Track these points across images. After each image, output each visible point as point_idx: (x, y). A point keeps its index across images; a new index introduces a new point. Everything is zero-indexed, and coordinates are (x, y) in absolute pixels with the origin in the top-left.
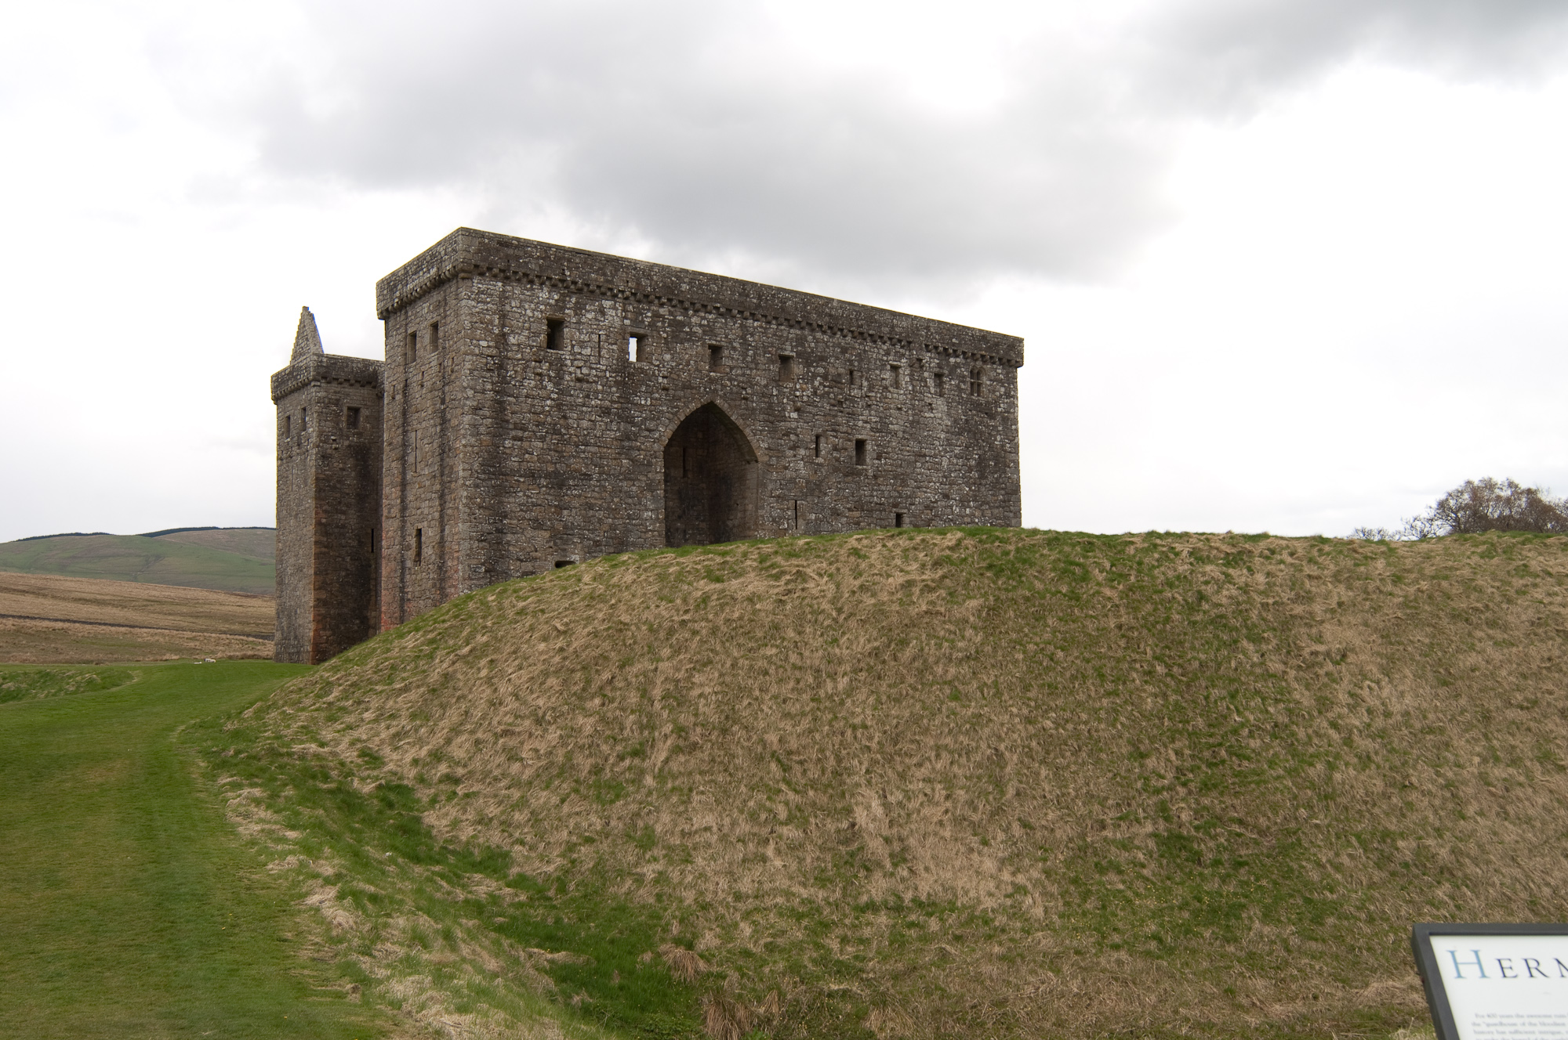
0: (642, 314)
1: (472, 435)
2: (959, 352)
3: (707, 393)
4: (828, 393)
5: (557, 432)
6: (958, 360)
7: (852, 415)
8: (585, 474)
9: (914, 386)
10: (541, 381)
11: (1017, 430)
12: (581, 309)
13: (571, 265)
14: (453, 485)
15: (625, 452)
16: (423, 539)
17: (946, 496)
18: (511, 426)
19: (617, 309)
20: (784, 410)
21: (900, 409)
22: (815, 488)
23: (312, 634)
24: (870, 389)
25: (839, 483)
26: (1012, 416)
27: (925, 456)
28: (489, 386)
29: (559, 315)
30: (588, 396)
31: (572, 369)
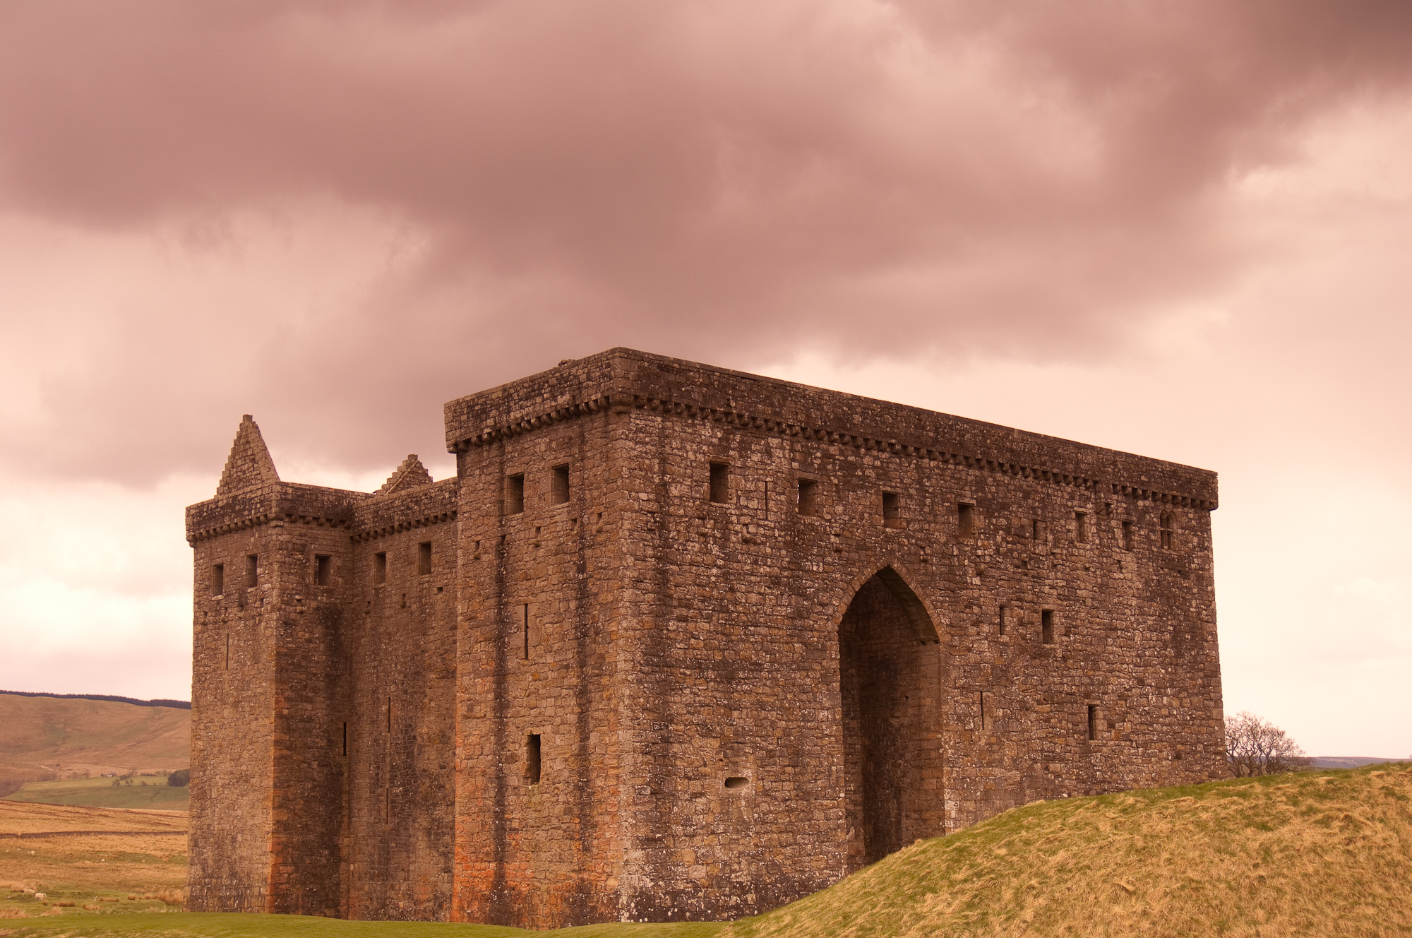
0: (811, 454)
1: (633, 615)
2: (1149, 493)
3: (884, 555)
4: (1011, 551)
5: (724, 610)
6: (1147, 503)
7: (1038, 578)
8: (756, 664)
9: (1101, 539)
10: (706, 543)
11: (1213, 592)
12: (746, 449)
13: (737, 394)
14: (605, 680)
15: (798, 633)
16: (544, 748)
17: (1141, 682)
18: (675, 603)
19: (783, 448)
20: (965, 574)
21: (1087, 569)
22: (1001, 675)
23: (268, 871)
24: (1055, 546)
25: (1026, 667)
26: (1207, 575)
27: (1116, 629)
28: (650, 552)
29: (723, 458)
30: (755, 562)
31: (738, 527)
